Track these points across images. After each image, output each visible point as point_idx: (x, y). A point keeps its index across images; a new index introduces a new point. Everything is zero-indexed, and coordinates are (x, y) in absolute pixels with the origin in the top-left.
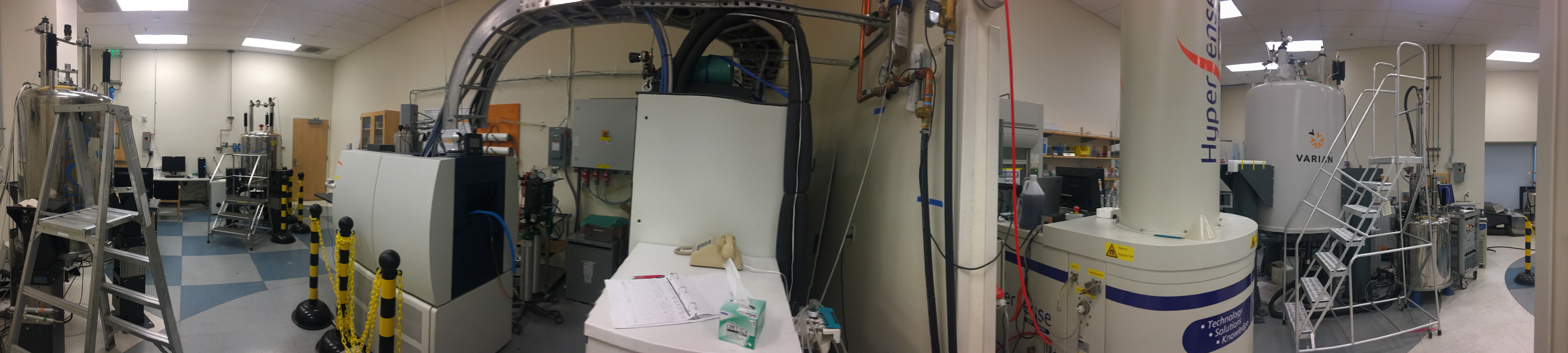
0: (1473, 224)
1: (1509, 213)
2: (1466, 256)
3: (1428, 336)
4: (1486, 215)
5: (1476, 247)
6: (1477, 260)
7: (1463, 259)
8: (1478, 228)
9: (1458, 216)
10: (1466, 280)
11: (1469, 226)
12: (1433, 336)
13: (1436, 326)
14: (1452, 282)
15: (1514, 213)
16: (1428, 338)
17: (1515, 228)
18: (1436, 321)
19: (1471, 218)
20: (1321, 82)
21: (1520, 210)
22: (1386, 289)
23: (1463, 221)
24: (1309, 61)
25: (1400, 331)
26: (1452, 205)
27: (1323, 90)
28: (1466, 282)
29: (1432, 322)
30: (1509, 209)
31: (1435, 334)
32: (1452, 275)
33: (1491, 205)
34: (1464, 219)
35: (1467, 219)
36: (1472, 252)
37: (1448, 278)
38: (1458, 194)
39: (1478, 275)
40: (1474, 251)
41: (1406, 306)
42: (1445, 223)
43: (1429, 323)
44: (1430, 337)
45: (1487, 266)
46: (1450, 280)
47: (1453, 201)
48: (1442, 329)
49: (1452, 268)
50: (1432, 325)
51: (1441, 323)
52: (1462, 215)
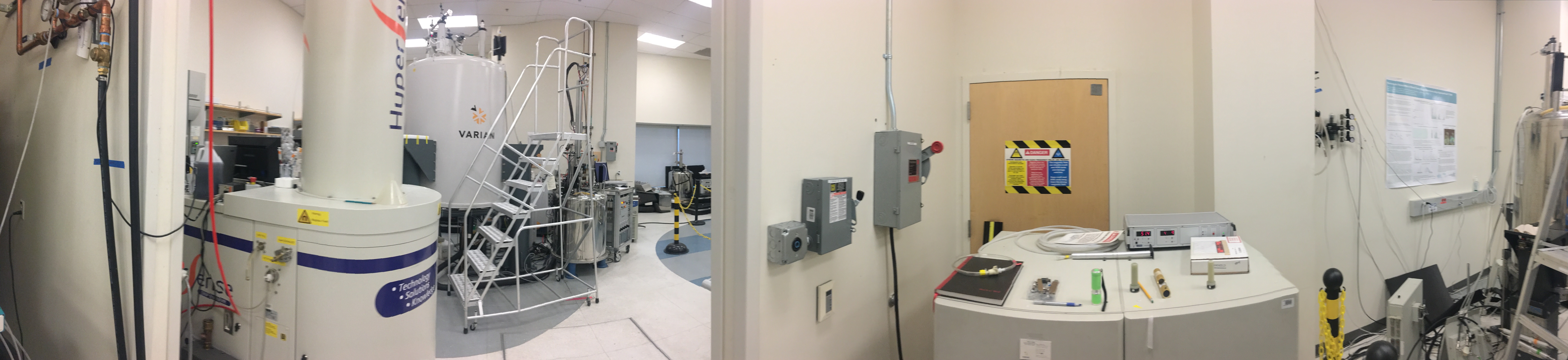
0: (627, 201)
1: (656, 192)
2: (620, 231)
3: (587, 304)
4: (637, 193)
5: (629, 223)
6: (629, 234)
7: (617, 234)
8: (632, 205)
9: (614, 193)
10: (620, 253)
11: (624, 202)
12: (591, 304)
13: (594, 295)
14: (607, 256)
15: (661, 191)
16: (586, 305)
17: (661, 205)
18: (594, 290)
19: (626, 195)
20: (481, 57)
21: (666, 188)
22: (542, 262)
23: (618, 198)
24: (467, 36)
25: (560, 298)
26: (607, 182)
27: (484, 64)
28: (620, 255)
29: (590, 291)
30: (656, 188)
31: (593, 302)
32: (607, 249)
33: (640, 184)
34: (620, 196)
35: (622, 196)
36: (625, 227)
37: (604, 251)
38: (612, 171)
39: (630, 249)
40: (628, 226)
41: (562, 277)
42: (602, 199)
43: (588, 292)
44: (589, 304)
45: (638, 240)
46: (605, 253)
47: (608, 179)
48: (600, 298)
49: (607, 242)
50: (590, 294)
51: (599, 292)
52: (618, 193)
